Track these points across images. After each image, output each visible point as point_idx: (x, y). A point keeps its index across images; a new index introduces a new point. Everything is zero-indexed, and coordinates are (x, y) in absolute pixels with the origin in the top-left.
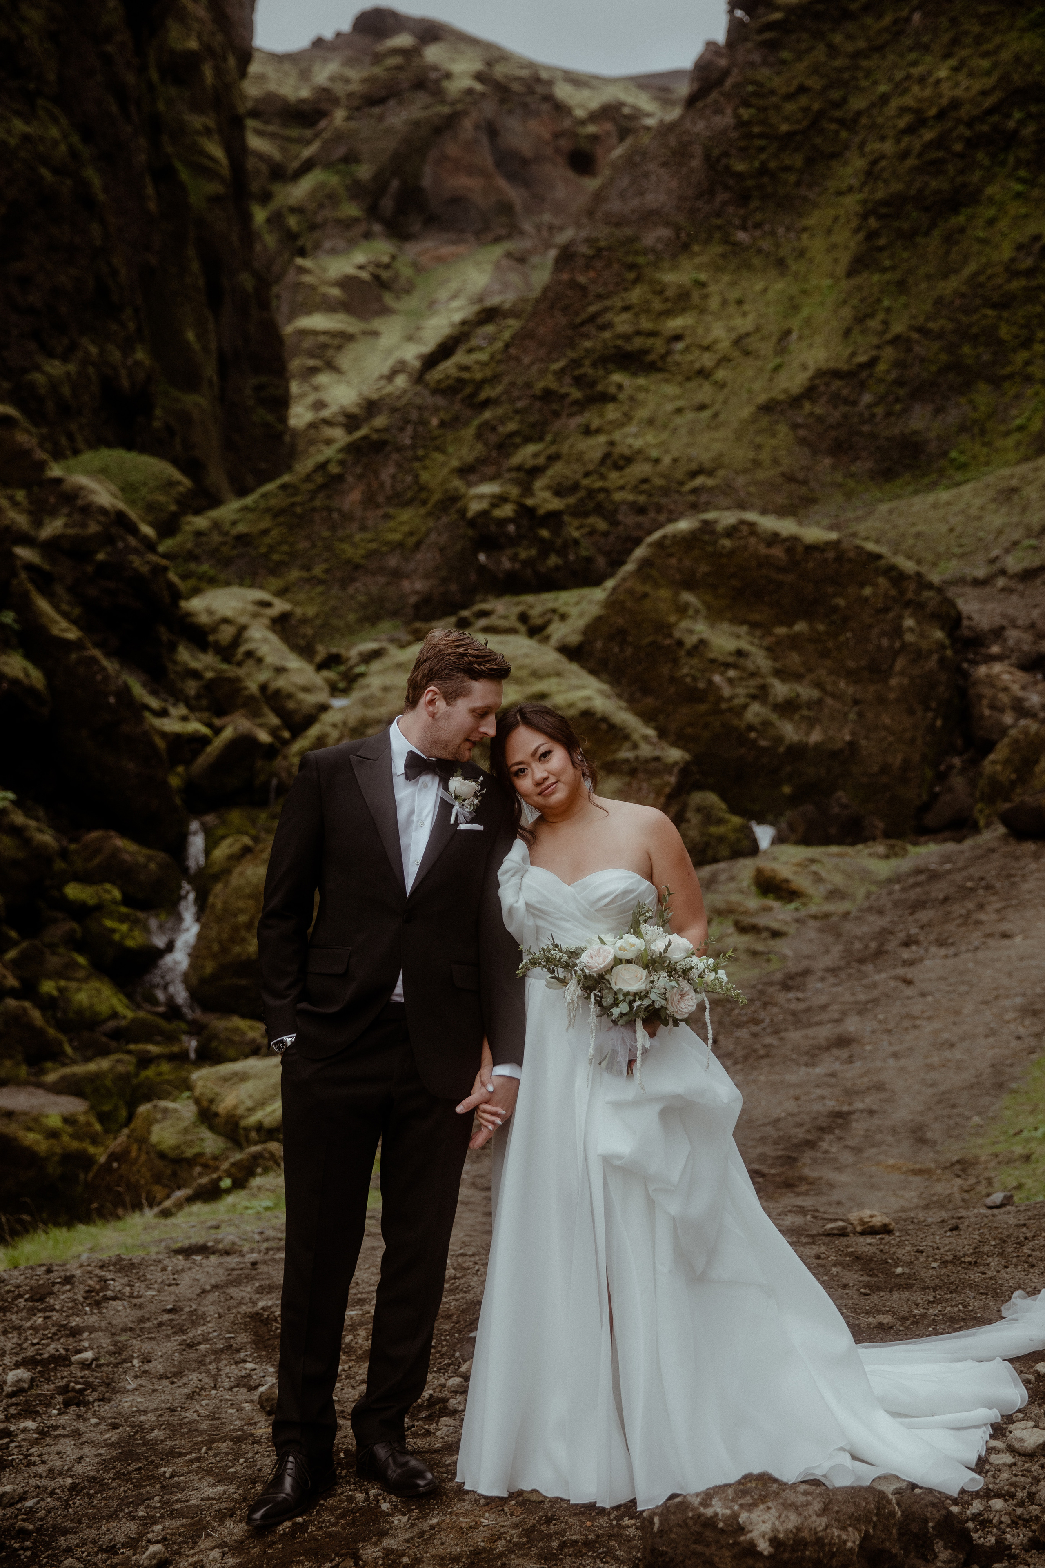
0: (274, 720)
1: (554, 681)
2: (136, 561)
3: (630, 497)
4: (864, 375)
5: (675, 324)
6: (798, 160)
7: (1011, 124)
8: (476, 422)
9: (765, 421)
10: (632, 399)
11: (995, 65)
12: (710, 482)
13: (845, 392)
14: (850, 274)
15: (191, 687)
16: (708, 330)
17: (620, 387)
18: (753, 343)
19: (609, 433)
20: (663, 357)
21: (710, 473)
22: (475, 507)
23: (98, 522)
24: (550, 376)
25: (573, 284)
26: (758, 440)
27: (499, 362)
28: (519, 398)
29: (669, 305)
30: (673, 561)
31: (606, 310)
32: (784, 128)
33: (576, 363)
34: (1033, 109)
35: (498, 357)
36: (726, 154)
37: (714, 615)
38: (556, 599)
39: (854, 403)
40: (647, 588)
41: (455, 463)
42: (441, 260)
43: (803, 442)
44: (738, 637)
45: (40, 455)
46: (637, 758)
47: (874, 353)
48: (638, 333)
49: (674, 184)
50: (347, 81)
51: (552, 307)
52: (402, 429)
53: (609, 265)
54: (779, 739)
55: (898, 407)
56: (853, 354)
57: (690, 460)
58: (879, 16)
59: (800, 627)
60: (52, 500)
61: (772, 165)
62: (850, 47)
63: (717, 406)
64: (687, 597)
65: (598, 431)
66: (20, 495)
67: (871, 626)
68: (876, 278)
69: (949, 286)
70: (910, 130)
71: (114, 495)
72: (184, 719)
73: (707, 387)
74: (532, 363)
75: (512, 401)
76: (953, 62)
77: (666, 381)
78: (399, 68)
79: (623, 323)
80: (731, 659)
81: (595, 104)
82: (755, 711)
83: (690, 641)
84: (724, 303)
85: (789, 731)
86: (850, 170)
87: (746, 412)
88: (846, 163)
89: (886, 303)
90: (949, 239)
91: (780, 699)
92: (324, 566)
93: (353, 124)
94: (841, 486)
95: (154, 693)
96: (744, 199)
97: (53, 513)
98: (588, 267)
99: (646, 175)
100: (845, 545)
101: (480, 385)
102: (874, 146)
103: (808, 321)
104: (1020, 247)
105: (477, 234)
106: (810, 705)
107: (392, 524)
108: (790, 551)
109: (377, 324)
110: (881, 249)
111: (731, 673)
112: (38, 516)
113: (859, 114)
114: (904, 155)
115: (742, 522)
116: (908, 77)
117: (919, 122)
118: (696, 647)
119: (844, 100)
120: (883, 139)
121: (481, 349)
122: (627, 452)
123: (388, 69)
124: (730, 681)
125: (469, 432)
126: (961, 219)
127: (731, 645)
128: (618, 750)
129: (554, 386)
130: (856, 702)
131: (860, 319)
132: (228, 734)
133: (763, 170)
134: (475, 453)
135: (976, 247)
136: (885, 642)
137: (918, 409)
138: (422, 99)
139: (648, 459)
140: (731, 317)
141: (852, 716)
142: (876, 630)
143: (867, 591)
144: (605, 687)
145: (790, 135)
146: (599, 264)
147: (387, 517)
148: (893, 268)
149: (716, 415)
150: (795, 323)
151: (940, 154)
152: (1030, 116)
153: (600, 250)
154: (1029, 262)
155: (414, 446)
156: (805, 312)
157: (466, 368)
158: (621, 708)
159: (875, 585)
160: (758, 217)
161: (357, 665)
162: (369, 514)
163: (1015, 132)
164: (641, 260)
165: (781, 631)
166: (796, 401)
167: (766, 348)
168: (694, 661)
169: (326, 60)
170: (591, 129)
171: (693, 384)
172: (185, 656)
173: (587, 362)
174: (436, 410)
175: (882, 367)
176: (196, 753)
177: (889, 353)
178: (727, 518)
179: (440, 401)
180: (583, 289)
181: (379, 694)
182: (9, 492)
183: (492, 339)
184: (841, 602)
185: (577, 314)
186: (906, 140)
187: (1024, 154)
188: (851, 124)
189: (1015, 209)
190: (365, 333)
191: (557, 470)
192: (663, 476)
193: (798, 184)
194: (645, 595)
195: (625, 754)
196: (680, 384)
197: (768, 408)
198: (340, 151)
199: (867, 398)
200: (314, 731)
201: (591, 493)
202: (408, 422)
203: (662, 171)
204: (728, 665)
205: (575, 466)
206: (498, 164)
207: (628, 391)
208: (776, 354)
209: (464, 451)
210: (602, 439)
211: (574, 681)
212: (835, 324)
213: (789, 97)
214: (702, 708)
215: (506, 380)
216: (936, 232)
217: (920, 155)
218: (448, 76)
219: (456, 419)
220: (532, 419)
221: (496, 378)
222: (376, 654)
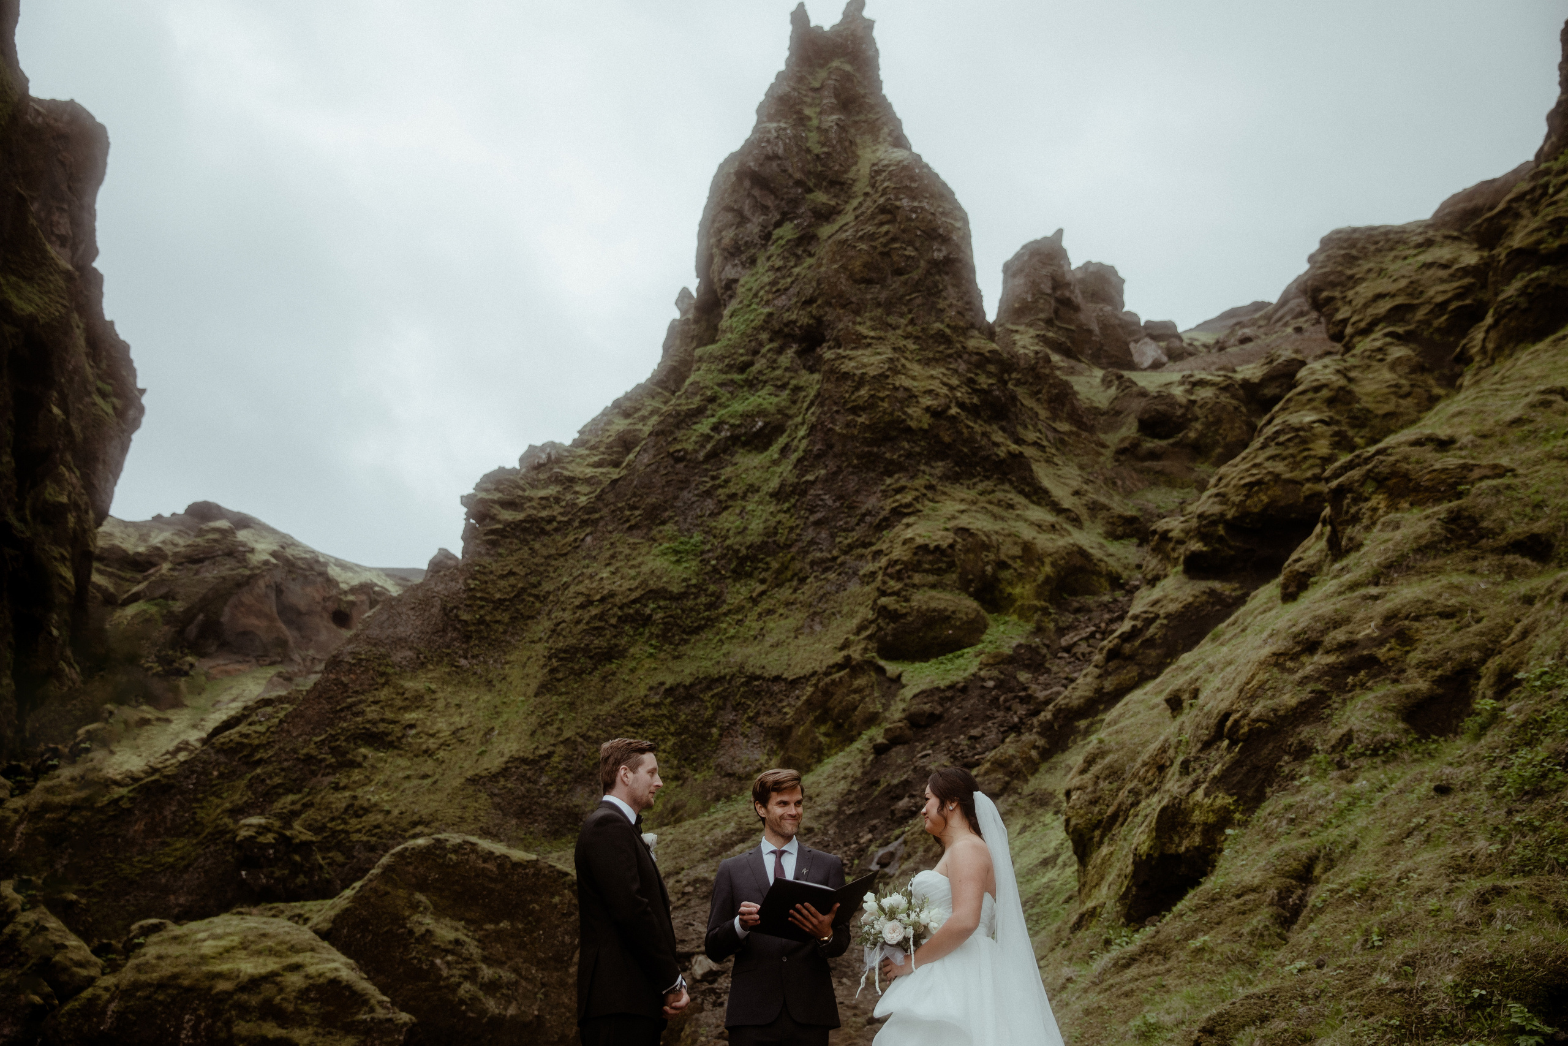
0: (48, 989)
1: (309, 954)
3: (365, 839)
4: (543, 763)
5: (410, 716)
6: (506, 617)
7: (648, 611)
8: (249, 776)
9: (470, 790)
10: (373, 766)
11: (639, 573)
12: (426, 830)
13: (529, 774)
14: (536, 695)
16: (434, 723)
17: (365, 757)
18: (466, 735)
19: (354, 790)
20: (399, 739)
21: (427, 824)
22: (243, 833)
24: (312, 746)
25: (338, 682)
26: (464, 802)
27: (273, 733)
28: (286, 760)
29: (407, 703)
30: (411, 869)
31: (360, 702)
32: (498, 596)
33: (334, 737)
34: (662, 603)
35: (273, 729)
36: (456, 607)
37: (439, 912)
38: (302, 907)
39: (535, 782)
40: (389, 889)
41: (228, 805)
42: (228, 673)
43: (497, 806)
44: (457, 930)
46: (372, 1019)
47: (551, 748)
48: (383, 720)
49: (418, 623)
50: (176, 545)
51: (320, 696)
52: (187, 777)
53: (366, 671)
54: (484, 1012)
55: (566, 787)
56: (537, 748)
57: (414, 813)
58: (566, 535)
59: (504, 924)
61: (488, 618)
62: (545, 553)
63: (437, 776)
64: (419, 896)
65: (345, 788)
67: (557, 926)
68: (554, 698)
69: (604, 709)
70: (582, 606)
73: (430, 762)
74: (300, 735)
75: (280, 762)
76: (612, 569)
77: (400, 756)
78: (215, 541)
79: (372, 713)
80: (450, 947)
81: (355, 582)
82: (467, 988)
83: (419, 930)
84: (447, 705)
85: (491, 1005)
86: (541, 628)
87: (457, 782)
88: (538, 623)
89: (561, 716)
90: (604, 678)
91: (486, 979)
92: (101, 882)
93: (176, 573)
94: (522, 840)
96: (467, 638)
98: (350, 671)
99: (400, 614)
100: (541, 864)
101: (255, 749)
102: (557, 614)
103: (506, 723)
104: (651, 688)
105: (258, 658)
106: (510, 985)
107: (167, 850)
108: (500, 866)
109: (170, 714)
110: (559, 680)
111: (450, 958)
113: (548, 593)
114: (578, 622)
115: (466, 842)
116: (582, 574)
117: (588, 603)
118: (423, 936)
119: (539, 583)
120: (564, 610)
121: (260, 723)
122: (366, 804)
123: (208, 541)
124: (448, 963)
125: (243, 783)
126: (614, 666)
127: (451, 935)
128: (356, 1013)
129: (314, 753)
130: (543, 985)
131: (542, 726)
133: (481, 621)
134: (245, 799)
135: (623, 685)
136: (567, 939)
137: (579, 789)
138: (230, 563)
139: (381, 811)
140: (451, 716)
141: (540, 996)
142: (561, 929)
143: (556, 900)
144: (348, 962)
145: (501, 601)
146: (358, 671)
147: (165, 844)
148: (567, 693)
149: (435, 782)
150: (497, 724)
151: (602, 624)
152: (659, 607)
153: (360, 661)
154: (656, 699)
155: (195, 791)
156: (505, 717)
157: (247, 736)
158: (360, 979)
159: (562, 895)
160: (476, 651)
161: (137, 936)
162: (149, 841)
163: (650, 616)
164: (390, 670)
165: (490, 927)
166: (494, 777)
167: (475, 739)
168: (421, 947)
169: (161, 530)
170: (351, 598)
171: (421, 759)
173: (342, 738)
174: (219, 764)
175: (555, 759)
177: (561, 749)
178: (454, 838)
179: (222, 758)
180: (345, 686)
181: (153, 962)
183: (270, 717)
184: (537, 907)
185: (338, 703)
186: (579, 612)
187: (655, 630)
188: (543, 599)
189: (648, 663)
190: (158, 719)
191: (310, 813)
192: (392, 824)
193: (505, 632)
194: (387, 893)
195: (363, 1016)
196: (410, 759)
197: (473, 780)
198: (163, 590)
199: (544, 779)
200: (87, 993)
201: (334, 833)
202: (193, 772)
203: (411, 613)
204: (447, 952)
205: (324, 813)
206: (280, 613)
207: (371, 761)
208: (482, 744)
209: (237, 797)
210: (347, 794)
211: (324, 956)
212: (525, 727)
213: (502, 577)
214: (424, 984)
215: (276, 747)
216: (597, 673)
217: (588, 623)
218: (252, 551)
219: (233, 772)
220: (294, 776)
221: (269, 745)
222: (156, 929)
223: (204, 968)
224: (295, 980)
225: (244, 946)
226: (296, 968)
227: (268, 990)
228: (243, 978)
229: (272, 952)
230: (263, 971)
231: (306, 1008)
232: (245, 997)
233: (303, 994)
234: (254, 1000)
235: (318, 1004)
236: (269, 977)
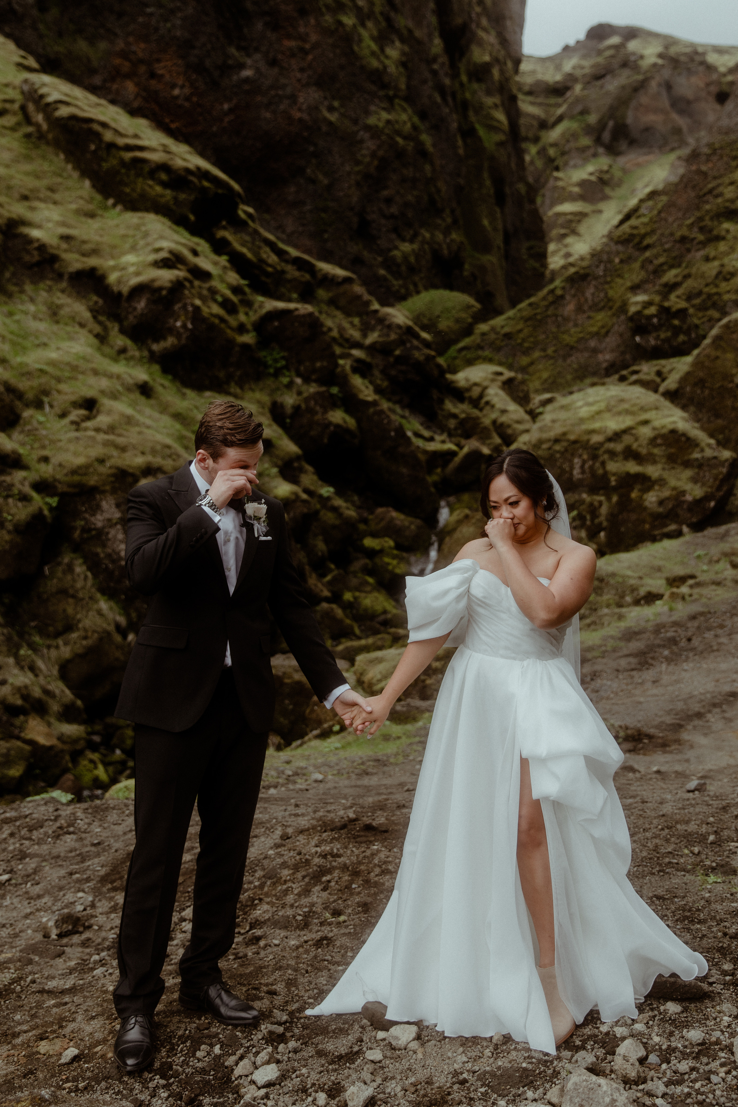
0: (497, 441)
1: (654, 412)
2: (417, 354)
8: (641, 259)
10: (735, 238)
15: (452, 423)
17: (728, 231)
19: (721, 259)
22: (633, 309)
23: (396, 333)
24: (685, 228)
25: (699, 172)
27: (655, 222)
28: (666, 243)
31: (719, 185)
33: (700, 219)
35: (655, 219)
40: (719, 353)
41: (629, 284)
42: (640, 165)
45: (366, 297)
46: (703, 457)
50: (583, 68)
51: (686, 187)
52: (598, 266)
53: (721, 157)
60: (373, 322)
65: (714, 259)
66: (356, 321)
71: (407, 318)
72: (443, 442)
74: (674, 221)
75: (663, 245)
78: (612, 57)
79: (729, 193)
81: (732, 63)
92: (554, 348)
93: (586, 92)
95: (428, 428)
97: (373, 329)
98: (708, 161)
101: (644, 236)
105: (660, 148)
107: (592, 321)
109: (603, 206)
112: (365, 331)
121: (644, 215)
122: (732, 270)
123: (606, 57)
125: (637, 265)
128: (691, 454)
129: (687, 233)
132: (466, 450)
134: (640, 277)
138: (626, 72)
144: (685, 415)
146: (715, 158)
147: (590, 318)
153: (715, 150)
155: (605, 276)
157: (635, 228)
158: (694, 427)
161: (538, 407)
162: (579, 317)
169: (570, 58)
170: (729, 78)
172: (450, 406)
173: (707, 218)
174: (618, 253)
176: (450, 460)
179: (620, 248)
180: (705, 174)
181: (549, 424)
182: (350, 319)
183: (652, 209)
185: (702, 189)
190: (594, 211)
191: (689, 284)
194: (718, 358)
195: (696, 455)
198: (579, 109)
201: (709, 296)
202: (601, 262)
205: (700, 281)
206: (673, 105)
207: (733, 233)
209: (634, 276)
210: (717, 263)
211: (666, 412)
215: (659, 232)
218: (642, 57)
219: (630, 258)
220: (674, 254)
221: (653, 232)
222: (550, 401)
223: (584, 427)
224: (646, 432)
225: (608, 409)
226: (646, 422)
227: (627, 439)
228: (610, 433)
229: (627, 412)
230: (623, 426)
231: (656, 451)
232: (611, 445)
233: (653, 441)
234: (618, 447)
235: (664, 448)
236: (625, 431)
